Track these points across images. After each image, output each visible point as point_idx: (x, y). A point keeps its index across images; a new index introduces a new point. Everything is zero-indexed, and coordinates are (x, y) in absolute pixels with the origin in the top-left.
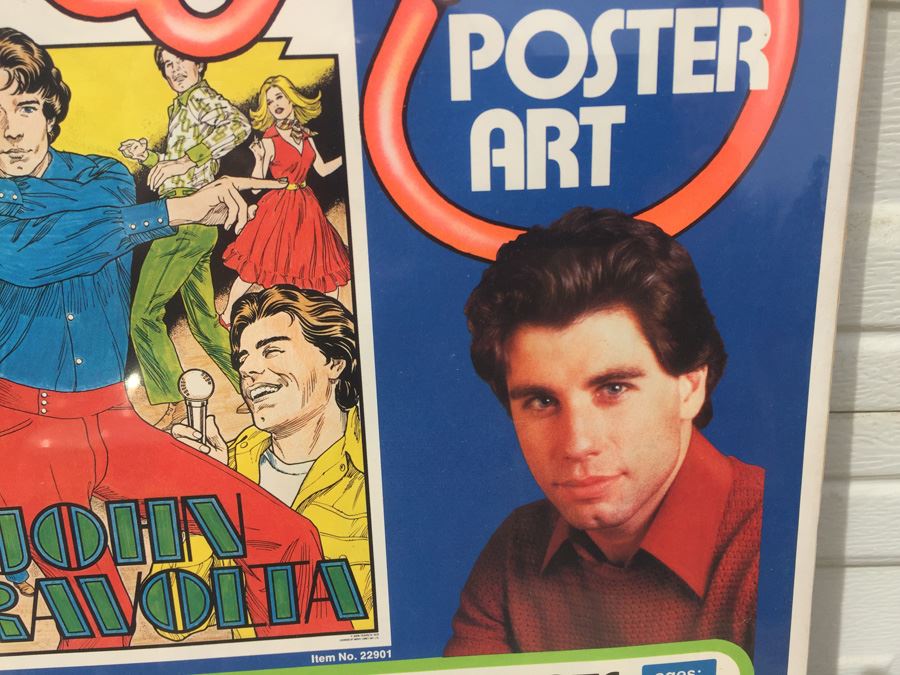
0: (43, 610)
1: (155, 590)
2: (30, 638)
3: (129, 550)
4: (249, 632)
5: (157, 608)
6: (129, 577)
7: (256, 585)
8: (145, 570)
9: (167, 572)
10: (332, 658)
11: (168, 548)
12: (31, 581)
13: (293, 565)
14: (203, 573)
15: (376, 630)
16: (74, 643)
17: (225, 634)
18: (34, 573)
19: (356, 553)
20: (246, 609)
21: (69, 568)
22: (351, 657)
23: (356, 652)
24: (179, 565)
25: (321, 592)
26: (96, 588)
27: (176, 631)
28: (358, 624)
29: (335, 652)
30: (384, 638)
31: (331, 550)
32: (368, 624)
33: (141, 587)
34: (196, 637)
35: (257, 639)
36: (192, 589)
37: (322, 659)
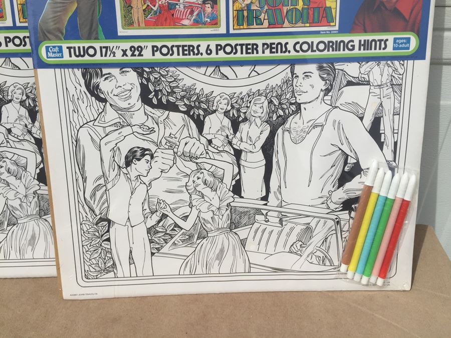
0: (266, 17)
1: (290, 13)
2: (262, 24)
3: (286, 3)
4: (308, 25)
5: (290, 18)
6: (285, 9)
7: (311, 13)
8: (289, 8)
9: (293, 8)
10: (325, 32)
11: (294, 3)
12: (265, 10)
13: (319, 8)
14: (300, 9)
15: (335, 26)
16: (271, 26)
17: (303, 25)
18: (266, 8)
19: (333, 6)
20: (308, 19)
21: (273, 7)
22: (329, 32)
23: (330, 31)
24: (296, 7)
25: (324, 15)
26: (278, 12)
27: (293, 24)
28: (332, 24)
29: (326, 31)
30: (337, 28)
31: (328, 4)
32: (333, 24)
33: (287, 12)
34: (297, 25)
35: (310, 27)
36: (298, 13)
37: (323, 33)
